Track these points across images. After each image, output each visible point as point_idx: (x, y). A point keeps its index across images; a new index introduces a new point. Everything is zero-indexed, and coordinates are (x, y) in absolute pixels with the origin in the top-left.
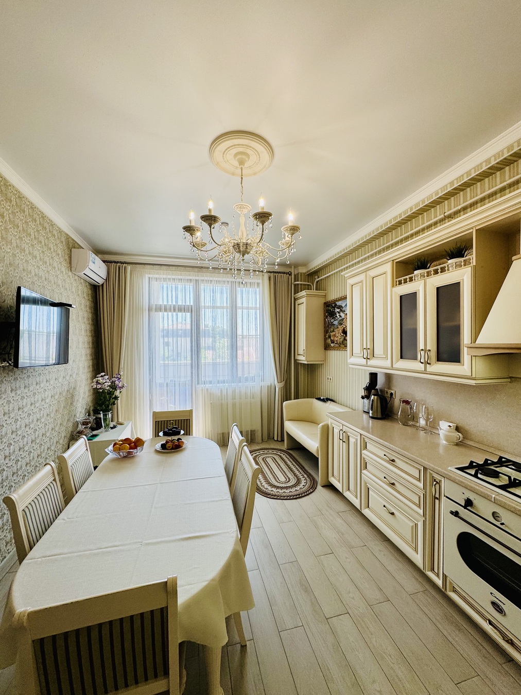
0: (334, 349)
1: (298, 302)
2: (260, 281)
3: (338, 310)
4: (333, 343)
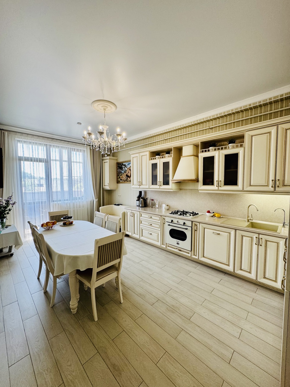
0: (122, 183)
1: (103, 162)
2: (85, 149)
3: (124, 166)
4: (122, 180)
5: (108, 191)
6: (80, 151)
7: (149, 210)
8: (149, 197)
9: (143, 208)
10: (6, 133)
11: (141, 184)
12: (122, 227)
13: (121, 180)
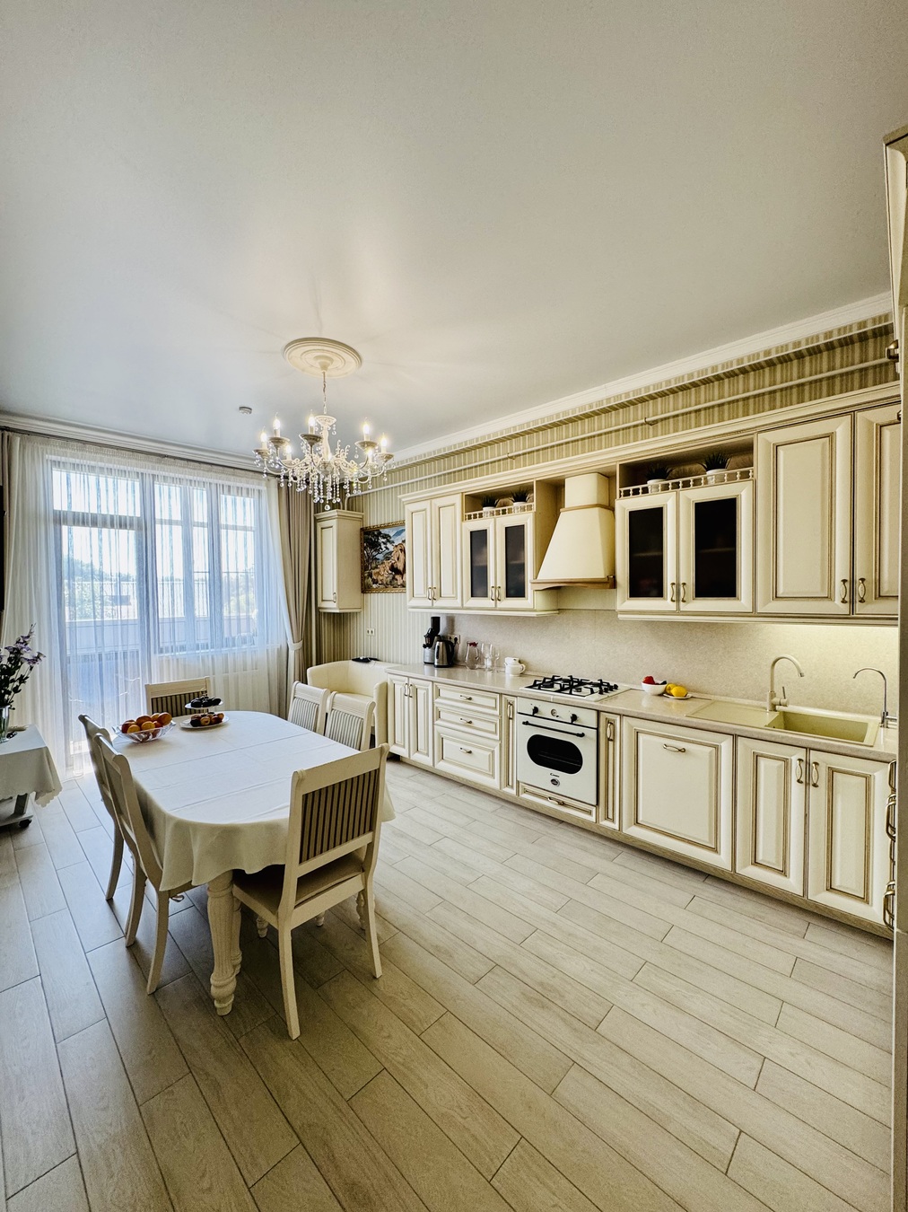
0: (377, 590)
1: (319, 525)
2: (264, 488)
3: (384, 540)
4: (377, 583)
5: (334, 617)
6: (248, 493)
7: (462, 675)
8: (463, 634)
9: (445, 671)
10: (17, 440)
11: (436, 594)
12: (379, 732)
13: (375, 582)
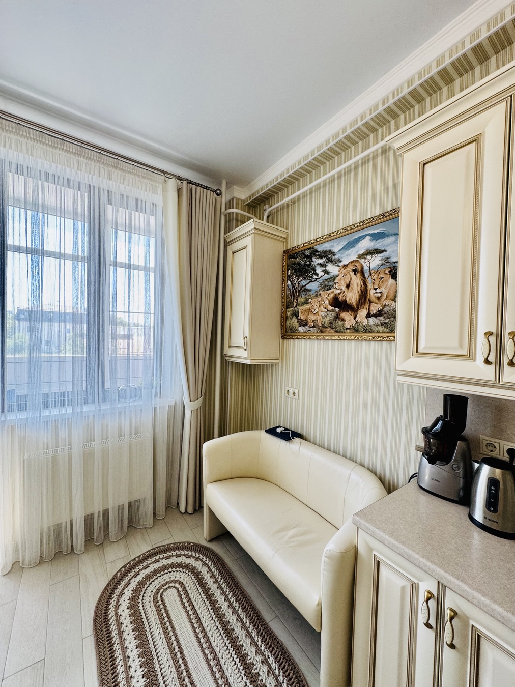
0: (305, 337)
1: (233, 247)
3: (321, 261)
4: (305, 325)
5: (245, 369)
13: (303, 323)
